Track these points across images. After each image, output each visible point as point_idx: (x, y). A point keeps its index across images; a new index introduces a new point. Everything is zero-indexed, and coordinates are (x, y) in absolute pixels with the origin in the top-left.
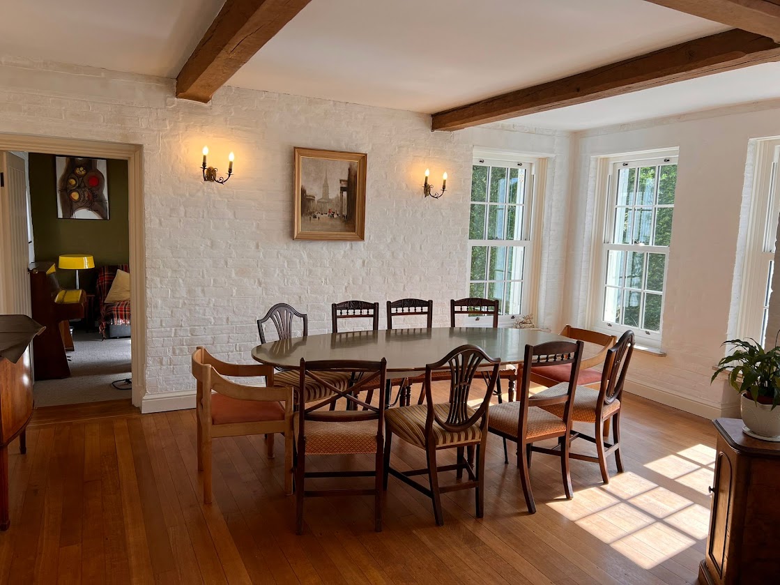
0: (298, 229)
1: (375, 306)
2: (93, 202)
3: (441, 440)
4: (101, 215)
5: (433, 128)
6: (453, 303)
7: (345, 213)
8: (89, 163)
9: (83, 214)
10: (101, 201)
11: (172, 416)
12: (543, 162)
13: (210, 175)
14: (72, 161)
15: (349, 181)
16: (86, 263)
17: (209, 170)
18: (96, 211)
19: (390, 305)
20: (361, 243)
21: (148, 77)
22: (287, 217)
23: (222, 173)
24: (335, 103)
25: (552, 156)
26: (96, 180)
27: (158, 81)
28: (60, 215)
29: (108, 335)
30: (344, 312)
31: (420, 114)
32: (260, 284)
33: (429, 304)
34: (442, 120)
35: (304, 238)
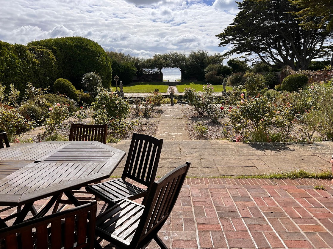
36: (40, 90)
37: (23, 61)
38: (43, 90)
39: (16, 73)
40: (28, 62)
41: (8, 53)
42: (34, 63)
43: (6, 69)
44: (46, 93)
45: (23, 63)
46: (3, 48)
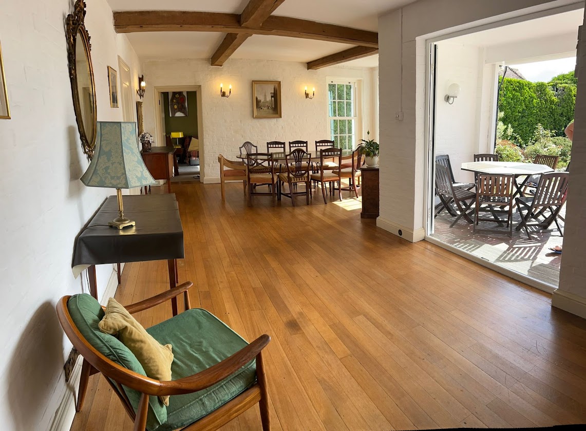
0: (255, 114)
1: (284, 144)
2: (181, 109)
3: (293, 180)
4: (185, 114)
5: (308, 69)
6: (316, 142)
7: (273, 107)
8: (180, 93)
9: (179, 114)
10: (185, 108)
11: (212, 185)
12: (360, 81)
13: (223, 94)
14: (174, 93)
15: (274, 93)
16: (180, 135)
17: (223, 92)
18: (183, 112)
19: (290, 143)
20: (280, 119)
21: (202, 59)
22: (251, 109)
23: (227, 93)
24: (267, 61)
25: (362, 79)
26: (183, 99)
27: (206, 60)
28: (171, 116)
29: (190, 164)
30: (272, 146)
31: (302, 63)
32: (242, 137)
33: (306, 143)
34: (312, 65)
35: (258, 118)
36: (548, 132)
37: (541, 100)
38: (551, 132)
39: (532, 113)
40: (546, 101)
41: (528, 92)
42: (552, 102)
43: (523, 110)
44: (554, 136)
45: (541, 103)
46: (525, 88)
